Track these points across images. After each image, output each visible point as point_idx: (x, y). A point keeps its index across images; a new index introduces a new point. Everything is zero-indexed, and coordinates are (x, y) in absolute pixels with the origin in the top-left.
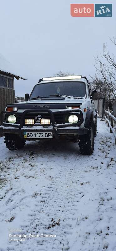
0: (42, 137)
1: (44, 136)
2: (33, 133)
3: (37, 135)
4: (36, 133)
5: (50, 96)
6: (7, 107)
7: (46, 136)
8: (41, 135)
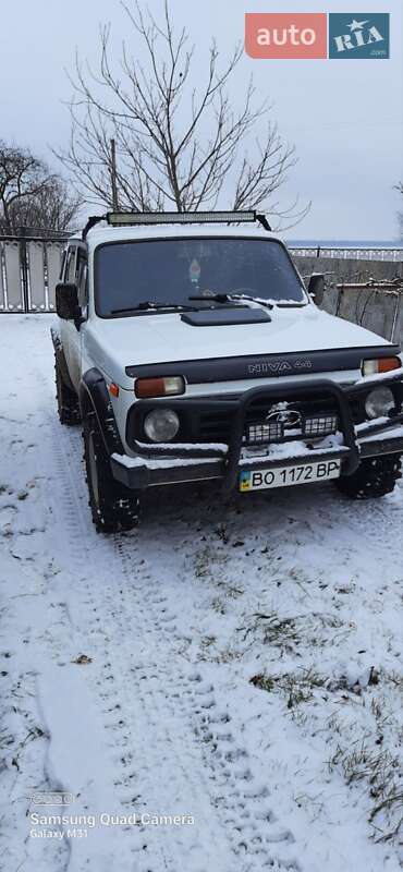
0: (306, 478)
1: (314, 473)
2: (277, 471)
3: (289, 477)
5: (191, 299)
6: (134, 379)
7: (321, 473)
8: (305, 473)
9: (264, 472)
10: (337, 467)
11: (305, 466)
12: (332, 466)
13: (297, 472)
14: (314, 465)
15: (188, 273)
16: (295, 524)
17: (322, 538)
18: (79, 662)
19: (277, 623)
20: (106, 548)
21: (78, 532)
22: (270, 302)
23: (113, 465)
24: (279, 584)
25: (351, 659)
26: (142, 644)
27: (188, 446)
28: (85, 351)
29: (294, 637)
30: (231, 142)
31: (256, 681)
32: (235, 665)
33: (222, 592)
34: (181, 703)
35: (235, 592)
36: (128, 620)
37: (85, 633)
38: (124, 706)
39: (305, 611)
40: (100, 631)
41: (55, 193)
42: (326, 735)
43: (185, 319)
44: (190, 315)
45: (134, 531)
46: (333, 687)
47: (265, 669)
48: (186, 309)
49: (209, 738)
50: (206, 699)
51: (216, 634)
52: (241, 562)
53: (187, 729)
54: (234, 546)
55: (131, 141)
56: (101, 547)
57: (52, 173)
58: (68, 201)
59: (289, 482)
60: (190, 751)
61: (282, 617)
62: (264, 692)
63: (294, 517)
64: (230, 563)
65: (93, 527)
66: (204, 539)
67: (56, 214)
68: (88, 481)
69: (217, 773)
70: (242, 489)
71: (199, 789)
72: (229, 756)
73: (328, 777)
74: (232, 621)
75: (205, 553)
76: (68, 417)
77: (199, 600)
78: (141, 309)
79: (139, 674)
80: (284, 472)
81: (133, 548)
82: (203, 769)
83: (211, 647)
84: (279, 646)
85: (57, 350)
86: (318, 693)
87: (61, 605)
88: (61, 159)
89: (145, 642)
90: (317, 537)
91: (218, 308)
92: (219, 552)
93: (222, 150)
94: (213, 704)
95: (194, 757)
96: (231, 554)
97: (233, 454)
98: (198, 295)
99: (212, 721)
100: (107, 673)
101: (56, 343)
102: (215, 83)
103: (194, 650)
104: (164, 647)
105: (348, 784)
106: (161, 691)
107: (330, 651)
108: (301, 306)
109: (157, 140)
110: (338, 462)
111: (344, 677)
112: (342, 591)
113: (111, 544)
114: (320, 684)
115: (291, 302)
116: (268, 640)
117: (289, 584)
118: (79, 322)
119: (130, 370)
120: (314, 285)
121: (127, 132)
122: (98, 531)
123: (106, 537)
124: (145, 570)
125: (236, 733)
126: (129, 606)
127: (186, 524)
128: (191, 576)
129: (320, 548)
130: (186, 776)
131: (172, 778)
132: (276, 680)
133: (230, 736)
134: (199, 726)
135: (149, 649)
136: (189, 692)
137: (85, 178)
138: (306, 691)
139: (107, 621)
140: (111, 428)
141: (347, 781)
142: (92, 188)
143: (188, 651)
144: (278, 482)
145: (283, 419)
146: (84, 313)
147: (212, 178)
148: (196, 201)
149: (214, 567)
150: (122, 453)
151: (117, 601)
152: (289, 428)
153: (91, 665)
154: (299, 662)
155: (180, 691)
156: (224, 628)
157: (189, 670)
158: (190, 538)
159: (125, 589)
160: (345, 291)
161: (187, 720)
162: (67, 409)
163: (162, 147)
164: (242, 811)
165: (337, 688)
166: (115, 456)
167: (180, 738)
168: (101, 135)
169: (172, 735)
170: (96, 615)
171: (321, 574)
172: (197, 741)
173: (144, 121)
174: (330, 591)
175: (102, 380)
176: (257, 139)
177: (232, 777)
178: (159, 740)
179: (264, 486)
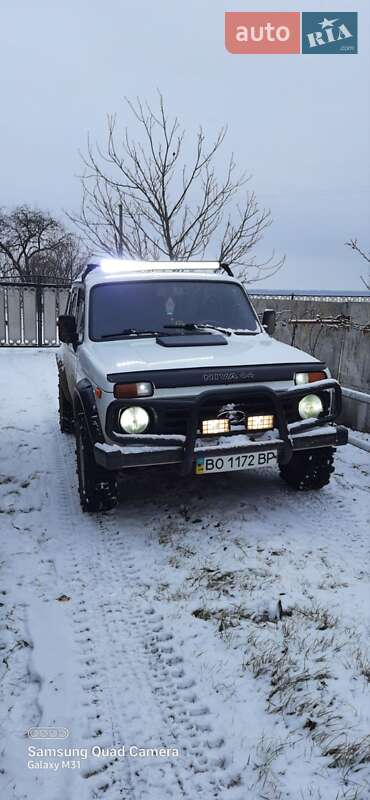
0: (250, 464)
1: (255, 461)
2: (226, 458)
3: (235, 463)
4: (235, 457)
5: (166, 327)
6: (113, 384)
7: (262, 461)
8: (248, 461)
9: (215, 459)
10: (274, 457)
11: (249, 455)
12: (271, 456)
13: (242, 460)
14: (256, 454)
15: (164, 308)
16: (245, 507)
17: (265, 517)
18: (60, 599)
19: (219, 575)
20: (89, 523)
21: (68, 512)
22: (229, 330)
23: (95, 453)
24: (225, 549)
25: (273, 598)
26: (110, 589)
27: (154, 436)
28: (80, 367)
29: (231, 583)
30: (216, 207)
31: (197, 613)
32: (182, 602)
33: (179, 554)
34: (137, 628)
35: (189, 553)
36: (102, 573)
37: (67, 581)
38: (92, 630)
39: (243, 567)
40: (78, 580)
41: (70, 249)
42: (244, 648)
43: (159, 342)
44: (165, 339)
45: (112, 511)
46: (257, 620)
47: (205, 606)
48: (162, 335)
49: (155, 651)
50: (156, 626)
51: (170, 582)
52: (197, 533)
53: (141, 645)
54: (194, 522)
55: (133, 206)
56: (86, 523)
57: (67, 232)
58: (80, 255)
59: (236, 468)
60: (139, 658)
61: (223, 571)
62: (202, 621)
63: (244, 501)
64: (187, 534)
65: (80, 508)
66: (170, 517)
67: (69, 266)
68: (78, 472)
69: (159, 673)
70: (198, 472)
71: (144, 683)
72: (170, 663)
73: (241, 673)
74: (184, 573)
75: (169, 527)
76: (67, 426)
77: (160, 559)
78: (125, 335)
79: (106, 608)
80: (231, 459)
81: (111, 523)
82: (148, 671)
83: (165, 592)
84: (218, 589)
85: (60, 371)
86: (244, 623)
87: (50, 561)
88: (74, 221)
89: (113, 587)
90: (262, 516)
91: (187, 334)
92: (181, 527)
93: (210, 213)
94: (161, 628)
95: (143, 663)
96: (189, 527)
97: (190, 444)
98: (172, 324)
99: (159, 640)
100: (82, 607)
101: (60, 365)
102: (202, 160)
103: (152, 593)
104: (129, 592)
105: (255, 677)
106: (123, 621)
107: (256, 593)
108: (255, 334)
109: (153, 206)
110: (275, 452)
111: (266, 612)
112: (275, 553)
113: (93, 520)
114: (248, 617)
115: (247, 331)
116: (209, 586)
117: (233, 548)
118: (76, 344)
119: (111, 377)
120: (267, 319)
121: (128, 199)
122: (84, 510)
123: (91, 515)
124: (118, 539)
125: (177, 648)
126: (103, 564)
127: (156, 507)
128: (155, 543)
129: (261, 524)
130: (135, 675)
131: (124, 675)
132: (214, 614)
133: (171, 649)
134: (149, 643)
135: (116, 592)
136: (144, 621)
137: (94, 237)
138: (234, 621)
139: (85, 573)
140: (95, 423)
141: (254, 675)
142: (99, 244)
143: (147, 594)
144: (227, 468)
145: (231, 417)
146: (80, 338)
147: (200, 235)
148: (187, 255)
149: (175, 537)
150: (102, 441)
151: (95, 560)
152: (236, 424)
153: (70, 601)
154: (233, 601)
155: (137, 620)
156: (176, 578)
157: (145, 606)
158: (158, 516)
159: (101, 552)
160: (299, 325)
161: (141, 639)
162: (67, 419)
163: (158, 211)
164: (174, 697)
165: (261, 621)
166: (98, 445)
167: (134, 651)
168: (107, 201)
169: (127, 648)
170: (77, 569)
171: (259, 541)
172: (146, 653)
173: (143, 190)
174: (265, 554)
175: (90, 386)
176: (237, 205)
177: (170, 676)
178: (117, 652)
179: (215, 470)
